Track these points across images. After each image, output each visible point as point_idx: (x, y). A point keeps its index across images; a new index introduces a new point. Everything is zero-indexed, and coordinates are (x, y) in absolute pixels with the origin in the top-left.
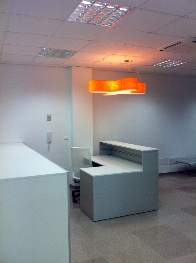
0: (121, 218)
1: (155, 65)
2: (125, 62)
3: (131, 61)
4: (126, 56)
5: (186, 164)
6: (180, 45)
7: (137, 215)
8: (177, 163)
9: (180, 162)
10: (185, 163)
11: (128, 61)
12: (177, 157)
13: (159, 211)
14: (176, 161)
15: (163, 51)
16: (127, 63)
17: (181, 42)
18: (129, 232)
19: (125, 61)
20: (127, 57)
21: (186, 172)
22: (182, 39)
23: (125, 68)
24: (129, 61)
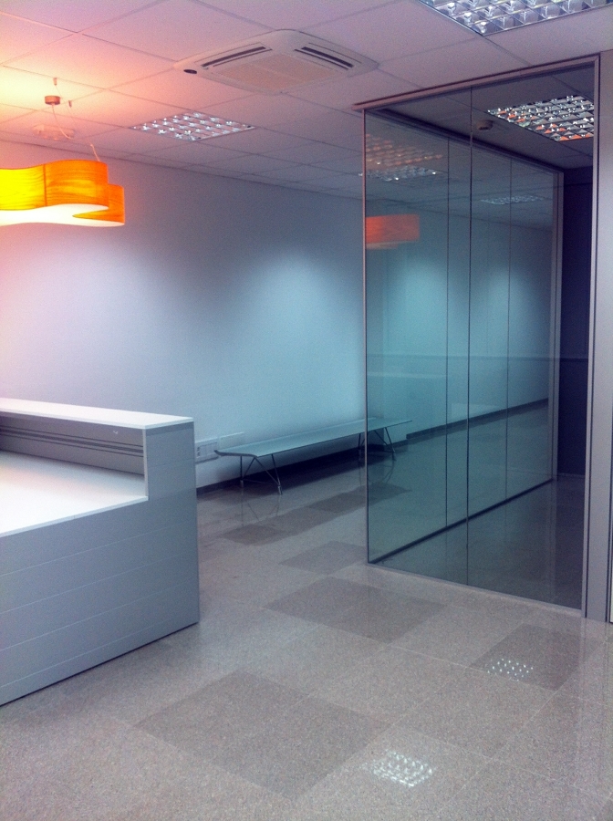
0: (79, 678)
1: (145, 128)
2: (47, 103)
3: (70, 103)
4: (55, 79)
5: (243, 458)
6: (257, 57)
7: (135, 656)
8: (217, 455)
9: (224, 454)
10: (241, 455)
11: (57, 101)
12: (216, 438)
13: (203, 624)
14: (216, 451)
15: (195, 72)
16: (57, 107)
17: (267, 46)
18: (128, 726)
19: (46, 98)
20: (58, 81)
21: (245, 482)
22: (274, 34)
23: (41, 128)
24: (61, 101)
